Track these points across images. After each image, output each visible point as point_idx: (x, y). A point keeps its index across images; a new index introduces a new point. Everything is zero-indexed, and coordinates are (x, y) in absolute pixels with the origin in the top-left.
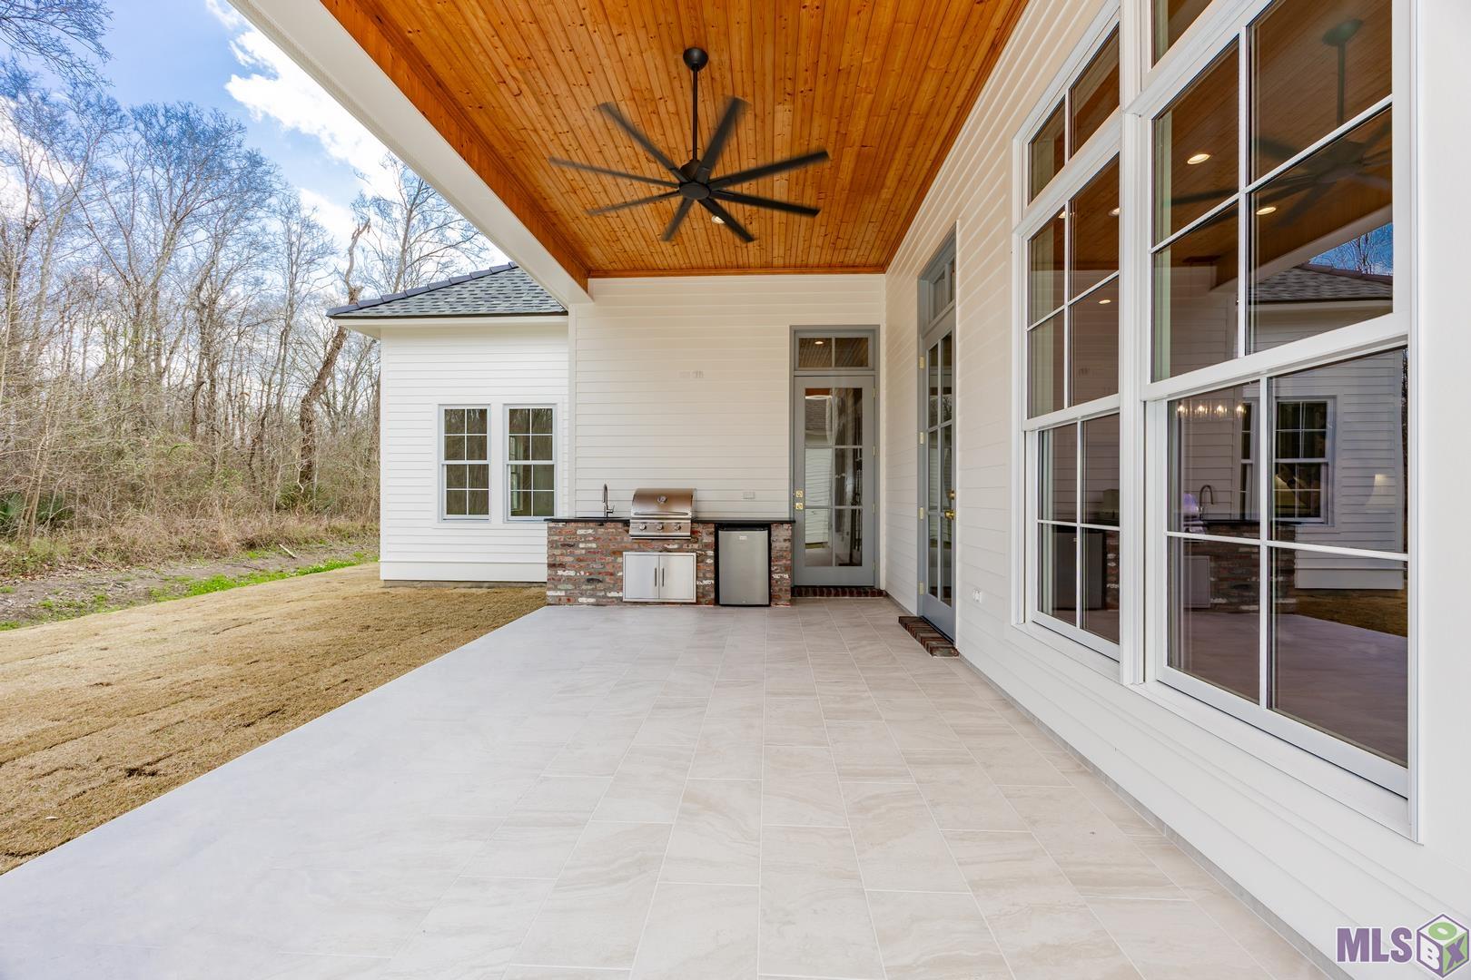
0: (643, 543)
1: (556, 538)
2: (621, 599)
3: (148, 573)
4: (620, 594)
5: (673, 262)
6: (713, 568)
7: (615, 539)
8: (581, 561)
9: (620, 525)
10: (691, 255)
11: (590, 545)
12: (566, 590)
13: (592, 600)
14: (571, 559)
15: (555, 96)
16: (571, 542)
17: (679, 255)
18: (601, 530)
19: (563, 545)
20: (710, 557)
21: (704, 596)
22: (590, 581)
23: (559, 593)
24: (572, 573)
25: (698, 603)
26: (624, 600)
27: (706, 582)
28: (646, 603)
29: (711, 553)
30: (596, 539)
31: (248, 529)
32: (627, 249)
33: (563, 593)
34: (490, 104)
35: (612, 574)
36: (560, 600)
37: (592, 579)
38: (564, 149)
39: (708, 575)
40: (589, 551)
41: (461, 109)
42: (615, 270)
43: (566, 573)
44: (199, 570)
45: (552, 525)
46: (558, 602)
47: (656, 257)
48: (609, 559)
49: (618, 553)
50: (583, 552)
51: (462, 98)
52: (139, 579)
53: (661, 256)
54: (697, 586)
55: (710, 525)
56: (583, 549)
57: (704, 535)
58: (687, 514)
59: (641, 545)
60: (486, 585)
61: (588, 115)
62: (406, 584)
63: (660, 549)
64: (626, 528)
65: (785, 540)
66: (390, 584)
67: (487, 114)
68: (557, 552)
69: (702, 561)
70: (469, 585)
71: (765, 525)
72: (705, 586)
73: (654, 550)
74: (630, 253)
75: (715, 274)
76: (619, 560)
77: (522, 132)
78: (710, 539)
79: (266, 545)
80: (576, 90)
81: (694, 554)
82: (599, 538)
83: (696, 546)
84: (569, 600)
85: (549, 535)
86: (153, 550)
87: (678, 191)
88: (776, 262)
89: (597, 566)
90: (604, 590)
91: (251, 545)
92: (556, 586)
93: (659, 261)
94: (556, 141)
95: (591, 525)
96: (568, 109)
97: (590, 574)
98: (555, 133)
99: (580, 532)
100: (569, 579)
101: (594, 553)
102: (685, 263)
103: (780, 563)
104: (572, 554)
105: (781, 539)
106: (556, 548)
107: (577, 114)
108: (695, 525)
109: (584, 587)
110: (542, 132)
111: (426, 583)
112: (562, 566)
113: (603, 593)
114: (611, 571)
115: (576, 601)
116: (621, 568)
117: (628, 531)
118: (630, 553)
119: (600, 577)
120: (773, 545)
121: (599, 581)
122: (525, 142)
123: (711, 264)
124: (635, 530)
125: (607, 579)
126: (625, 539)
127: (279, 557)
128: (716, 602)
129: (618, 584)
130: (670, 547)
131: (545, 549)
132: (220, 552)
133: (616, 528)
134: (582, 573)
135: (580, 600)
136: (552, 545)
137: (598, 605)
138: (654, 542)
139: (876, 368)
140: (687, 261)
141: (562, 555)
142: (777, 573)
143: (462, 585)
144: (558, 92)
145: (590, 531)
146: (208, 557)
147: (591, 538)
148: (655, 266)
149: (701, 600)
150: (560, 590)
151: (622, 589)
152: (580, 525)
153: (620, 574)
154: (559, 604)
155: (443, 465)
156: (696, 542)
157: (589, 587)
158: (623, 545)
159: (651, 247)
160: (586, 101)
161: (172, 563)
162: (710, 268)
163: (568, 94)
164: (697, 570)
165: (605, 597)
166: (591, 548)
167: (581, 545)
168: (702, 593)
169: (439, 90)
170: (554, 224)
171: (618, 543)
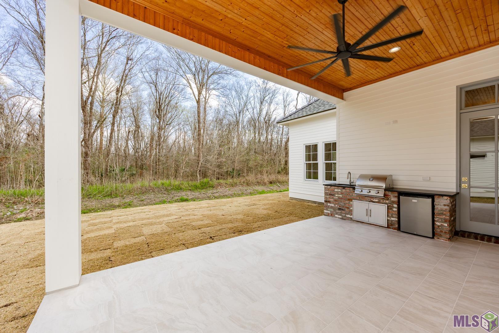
0: (362, 198)
1: (327, 191)
2: (351, 218)
3: (251, 188)
4: (352, 217)
5: (379, 75)
6: (397, 213)
7: (349, 194)
8: (336, 201)
9: (351, 189)
10: (386, 69)
11: (339, 196)
12: (331, 211)
13: (340, 217)
14: (332, 200)
15: (300, 42)
16: (333, 193)
17: (380, 72)
18: (344, 190)
19: (330, 194)
20: (395, 208)
21: (392, 225)
22: (339, 209)
23: (328, 212)
24: (333, 205)
25: (388, 227)
26: (353, 219)
27: (392, 219)
28: (363, 222)
29: (396, 206)
30: (342, 193)
31: (271, 178)
32: (355, 78)
33: (330, 212)
34: (283, 54)
35: (348, 208)
36: (329, 214)
37: (340, 209)
38: (312, 56)
39: (394, 216)
40: (339, 198)
41: (278, 60)
42: (354, 87)
43: (331, 205)
44: (260, 188)
45: (326, 187)
46: (328, 215)
47: (369, 76)
48: (347, 202)
49: (350, 200)
50: (337, 198)
51: (276, 57)
52: (250, 189)
53: (371, 75)
54: (388, 220)
55: (395, 193)
56: (336, 196)
57: (392, 197)
58: (382, 187)
59: (361, 198)
60: (317, 203)
61: (313, 41)
62: (295, 199)
63: (369, 201)
64: (354, 190)
65: (445, 205)
66: (291, 199)
67: (285, 58)
68: (328, 197)
69: (391, 209)
70: (312, 202)
71: (431, 196)
72: (392, 221)
73: (366, 201)
74: (357, 79)
75: (404, 73)
76: (351, 203)
77: (297, 57)
78: (396, 199)
79: (274, 183)
80: (306, 36)
81: (386, 205)
82: (343, 193)
83: (387, 202)
84: (332, 215)
85: (325, 190)
86: (252, 183)
87: (337, 59)
88: (443, 55)
89: (342, 204)
90: (345, 214)
91: (271, 183)
92: (327, 209)
93: (371, 77)
94: (308, 55)
95: (340, 188)
96: (307, 44)
97: (340, 207)
98: (307, 53)
99: (336, 190)
100: (332, 207)
101: (341, 199)
102: (385, 74)
103: (441, 217)
104: (333, 198)
105: (442, 204)
106: (327, 195)
107: (310, 43)
108: (387, 192)
109: (337, 211)
110: (302, 55)
111: (300, 200)
112: (329, 202)
113: (344, 215)
114: (348, 206)
115: (334, 216)
116: (352, 206)
117: (354, 192)
118: (355, 201)
119: (343, 208)
120: (436, 207)
121: (343, 210)
122: (299, 60)
123: (401, 69)
124: (357, 191)
125: (346, 209)
126: (354, 195)
127: (276, 186)
128: (399, 229)
129: (351, 212)
130: (374, 200)
131: (324, 195)
132: (264, 184)
133: (350, 190)
134: (337, 206)
135: (336, 216)
136: (326, 194)
137: (343, 219)
138: (366, 198)
140: (386, 73)
141: (329, 198)
142: (439, 222)
143: (310, 202)
144: (301, 40)
145: (340, 190)
146: (262, 185)
147: (340, 193)
148: (371, 80)
149: (391, 227)
150: (328, 210)
151: (352, 215)
152: (336, 187)
153: (351, 208)
154: (328, 216)
155: (305, 163)
156: (388, 200)
157: (339, 212)
158: (352, 197)
159: (365, 74)
160: (311, 38)
161: (255, 186)
162: (401, 71)
163: (304, 39)
164: (388, 212)
165: (345, 216)
166: (340, 197)
167: (336, 195)
168: (391, 224)
169: (270, 58)
170: (322, 80)
171: (351, 196)
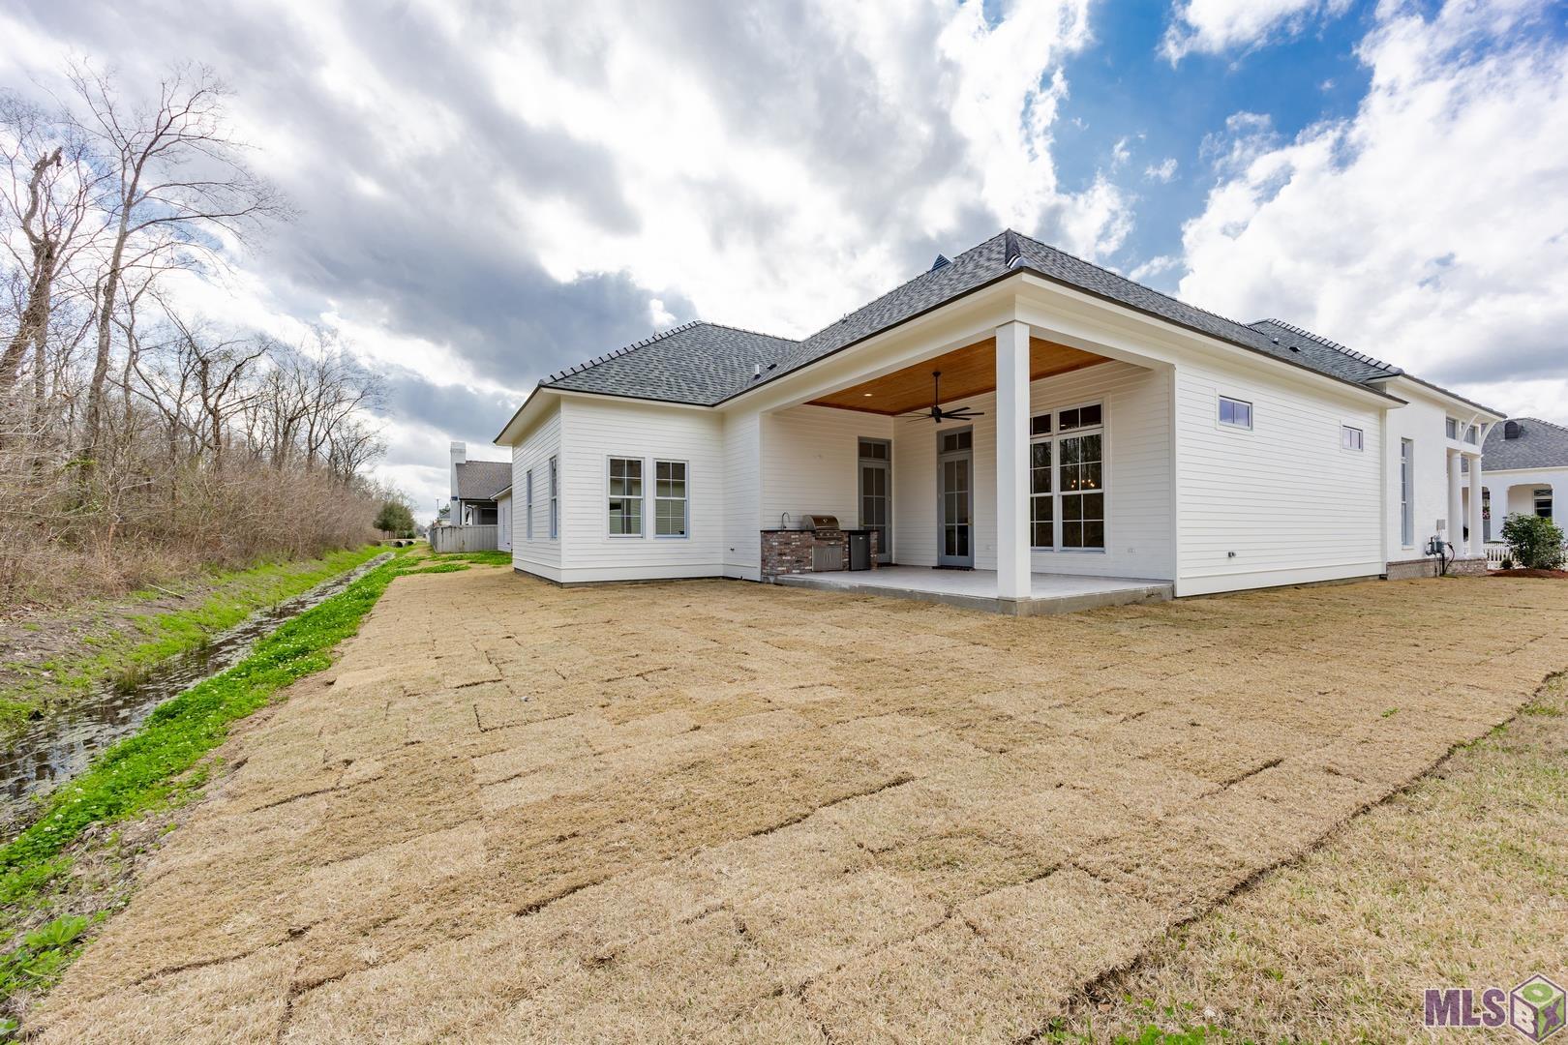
1: (782, 540)
4: (811, 569)
6: (848, 554)
7: (809, 539)
8: (793, 551)
12: (786, 567)
13: (798, 572)
14: (789, 551)
16: (789, 542)
18: (802, 535)
24: (789, 558)
27: (846, 560)
29: (848, 546)
37: (798, 561)
39: (846, 556)
48: (806, 550)
49: (810, 546)
54: (843, 561)
55: (847, 532)
57: (845, 537)
59: (819, 543)
63: (827, 545)
64: (814, 534)
66: (567, 586)
69: (844, 551)
72: (845, 563)
76: (811, 550)
78: (847, 539)
81: (841, 547)
82: (801, 539)
83: (841, 543)
84: (787, 571)
89: (800, 554)
95: (798, 532)
97: (797, 558)
99: (793, 537)
100: (788, 561)
101: (799, 547)
112: (785, 554)
113: (803, 568)
114: (807, 556)
116: (812, 554)
118: (814, 547)
119: (802, 559)
120: (871, 541)
121: (801, 562)
125: (805, 560)
126: (813, 540)
128: (850, 569)
129: (810, 563)
130: (831, 543)
133: (808, 534)
139: (889, 460)
151: (812, 566)
153: (811, 558)
155: (609, 499)
164: (842, 555)
166: (797, 545)
167: (793, 543)
171: (809, 542)
